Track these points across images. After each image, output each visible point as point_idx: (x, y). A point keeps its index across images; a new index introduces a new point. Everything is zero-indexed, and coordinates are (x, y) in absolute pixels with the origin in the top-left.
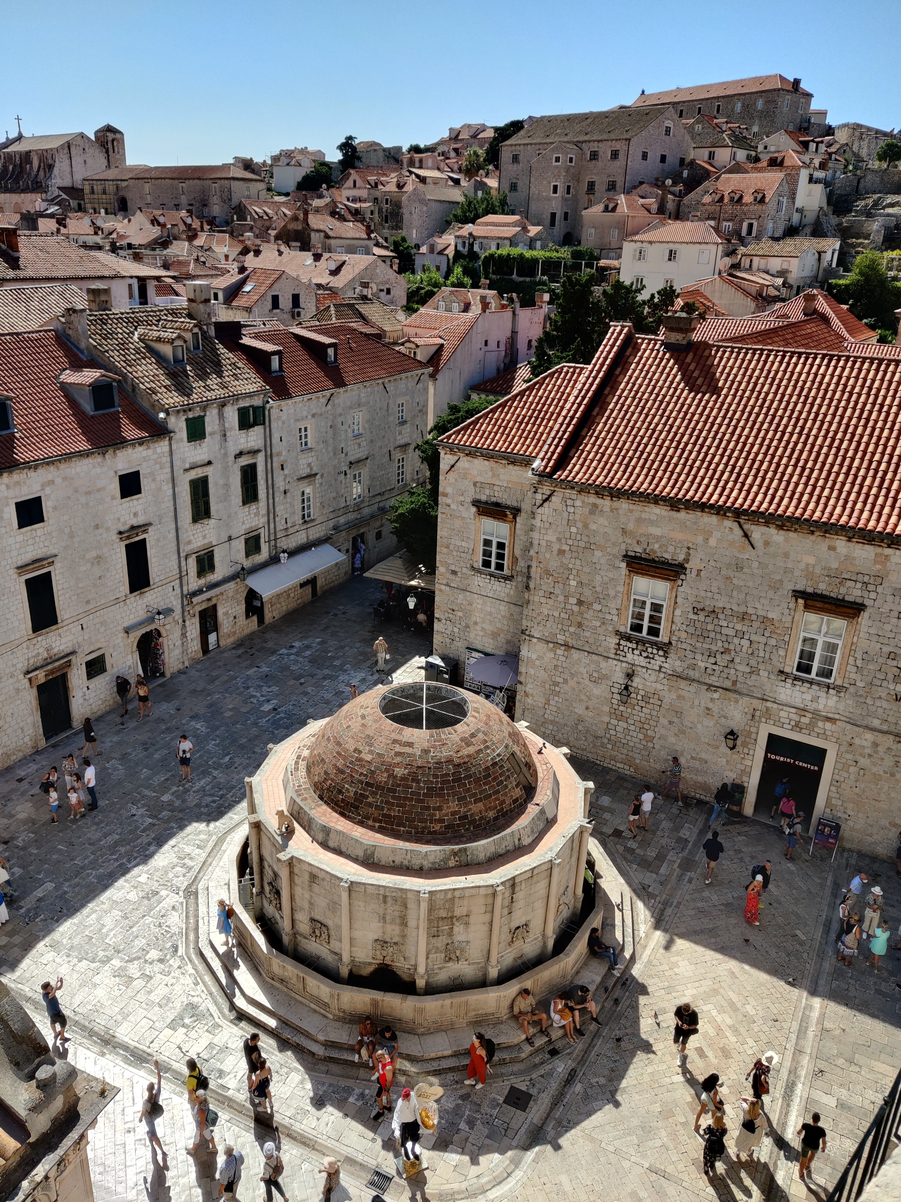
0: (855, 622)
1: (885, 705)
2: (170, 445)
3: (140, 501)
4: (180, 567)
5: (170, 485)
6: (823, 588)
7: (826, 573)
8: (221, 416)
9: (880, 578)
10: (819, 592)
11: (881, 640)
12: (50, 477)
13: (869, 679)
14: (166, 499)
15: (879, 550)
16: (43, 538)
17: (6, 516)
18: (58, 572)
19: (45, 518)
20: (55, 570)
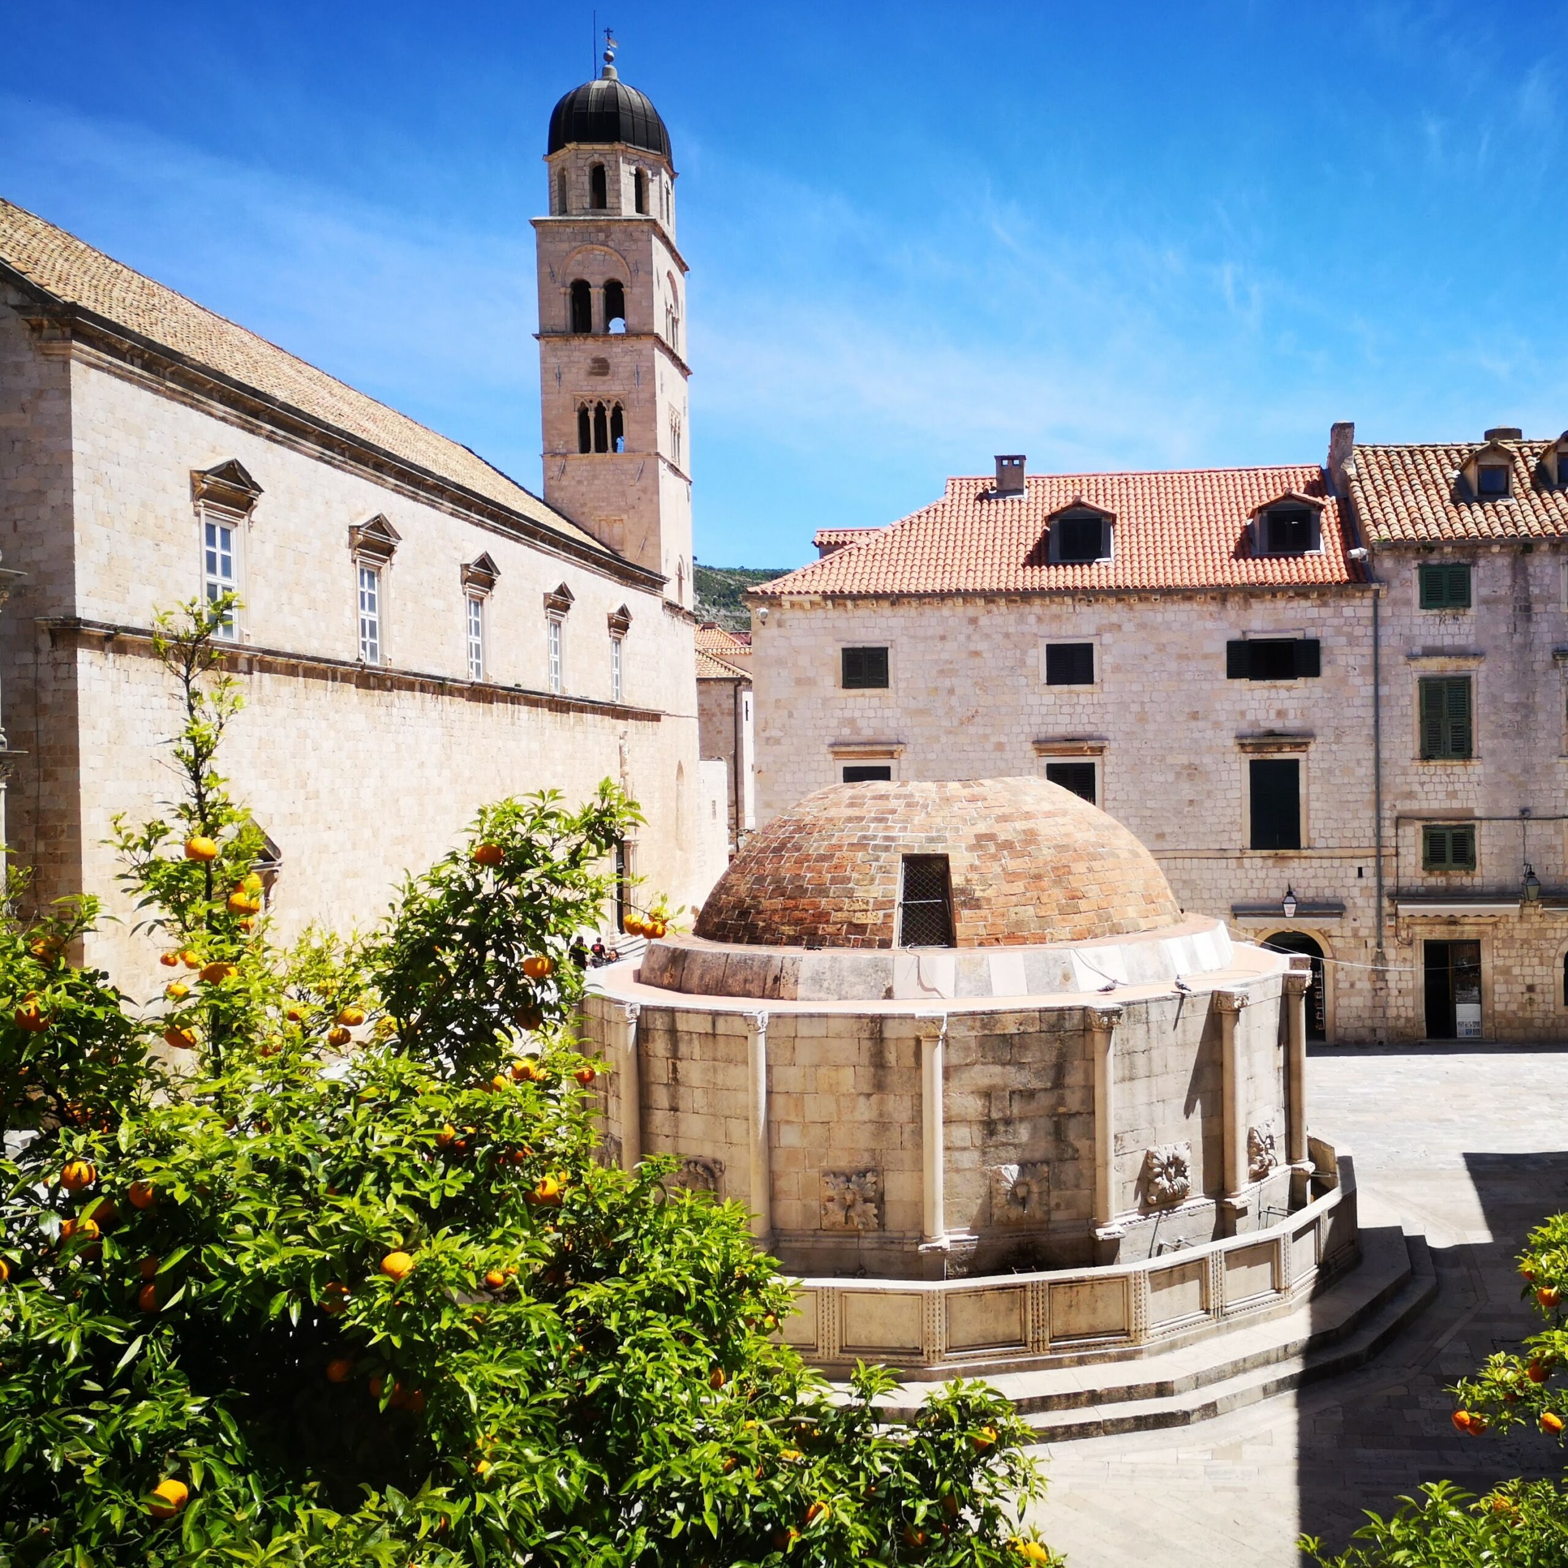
2: (1376, 606)
3: (1294, 694)
4: (1378, 835)
5: (1370, 680)
8: (1519, 571)
12: (1114, 618)
14: (1357, 702)
16: (1089, 710)
17: (1030, 661)
18: (1108, 769)
19: (1096, 679)
20: (1104, 764)
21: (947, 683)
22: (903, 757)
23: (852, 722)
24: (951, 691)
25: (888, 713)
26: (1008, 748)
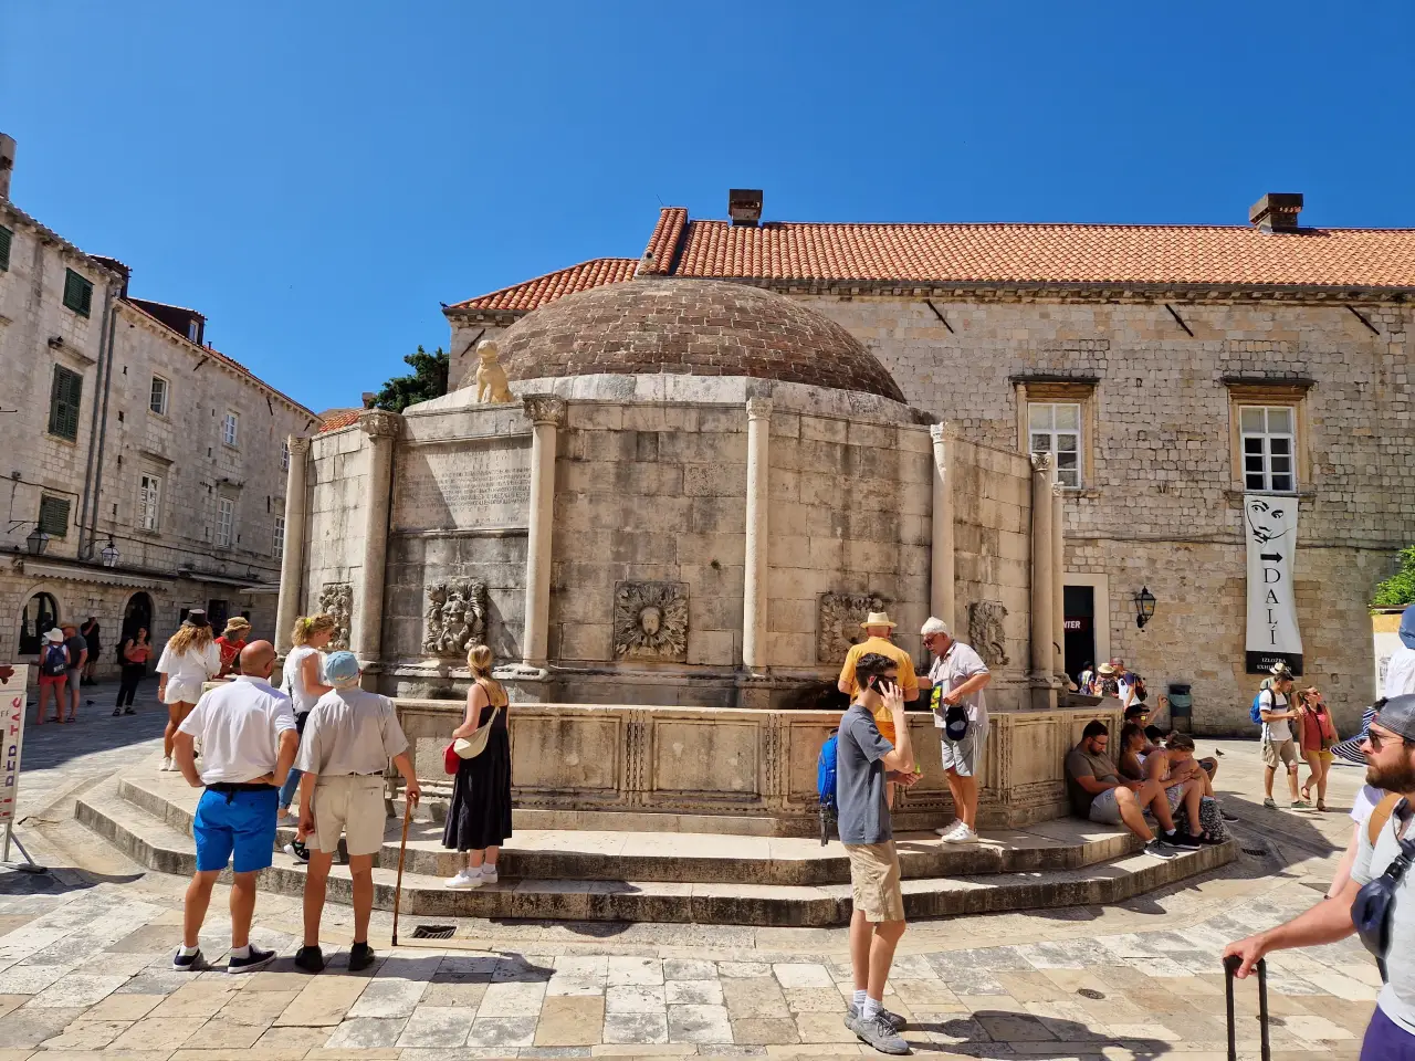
0: (1090, 402)
1: (1149, 502)
6: (1043, 366)
7: (1043, 348)
8: (39, 258)
9: (1106, 342)
10: (1041, 373)
11: (1124, 418)
13: (1123, 472)
15: (1097, 308)
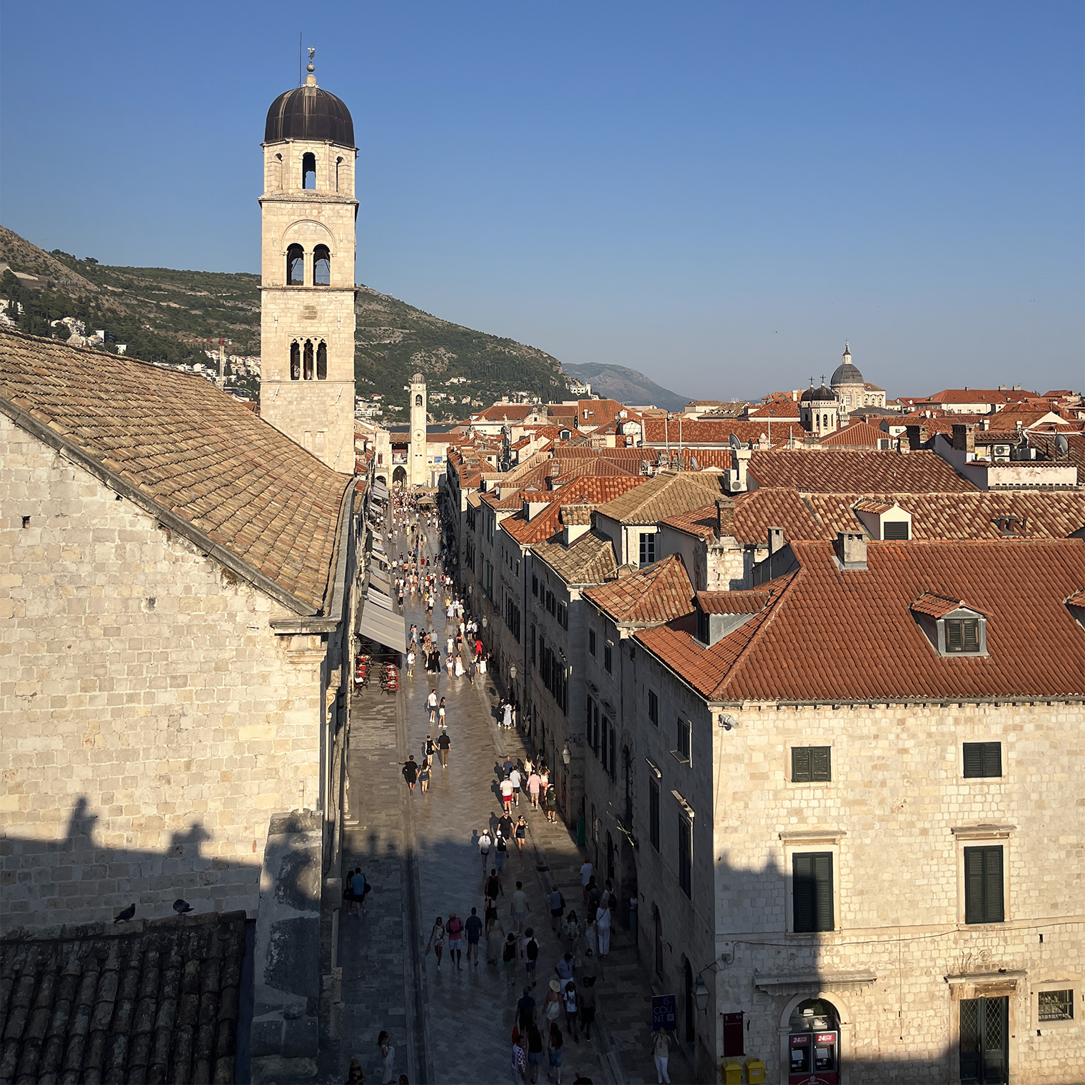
12: (1017, 719)
16: (998, 798)
17: (950, 757)
18: (1013, 850)
19: (1003, 773)
20: (1010, 846)
21: (880, 776)
22: (843, 842)
23: (798, 812)
24: (883, 784)
25: (829, 803)
26: (931, 833)
